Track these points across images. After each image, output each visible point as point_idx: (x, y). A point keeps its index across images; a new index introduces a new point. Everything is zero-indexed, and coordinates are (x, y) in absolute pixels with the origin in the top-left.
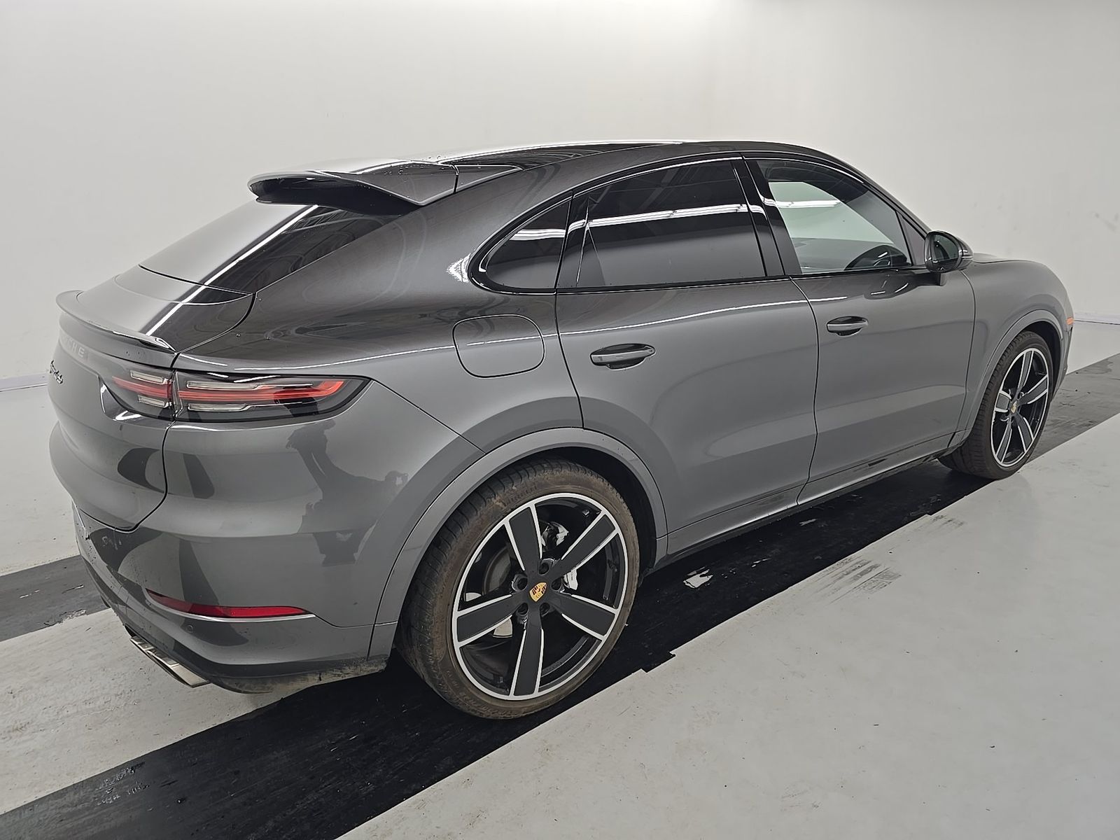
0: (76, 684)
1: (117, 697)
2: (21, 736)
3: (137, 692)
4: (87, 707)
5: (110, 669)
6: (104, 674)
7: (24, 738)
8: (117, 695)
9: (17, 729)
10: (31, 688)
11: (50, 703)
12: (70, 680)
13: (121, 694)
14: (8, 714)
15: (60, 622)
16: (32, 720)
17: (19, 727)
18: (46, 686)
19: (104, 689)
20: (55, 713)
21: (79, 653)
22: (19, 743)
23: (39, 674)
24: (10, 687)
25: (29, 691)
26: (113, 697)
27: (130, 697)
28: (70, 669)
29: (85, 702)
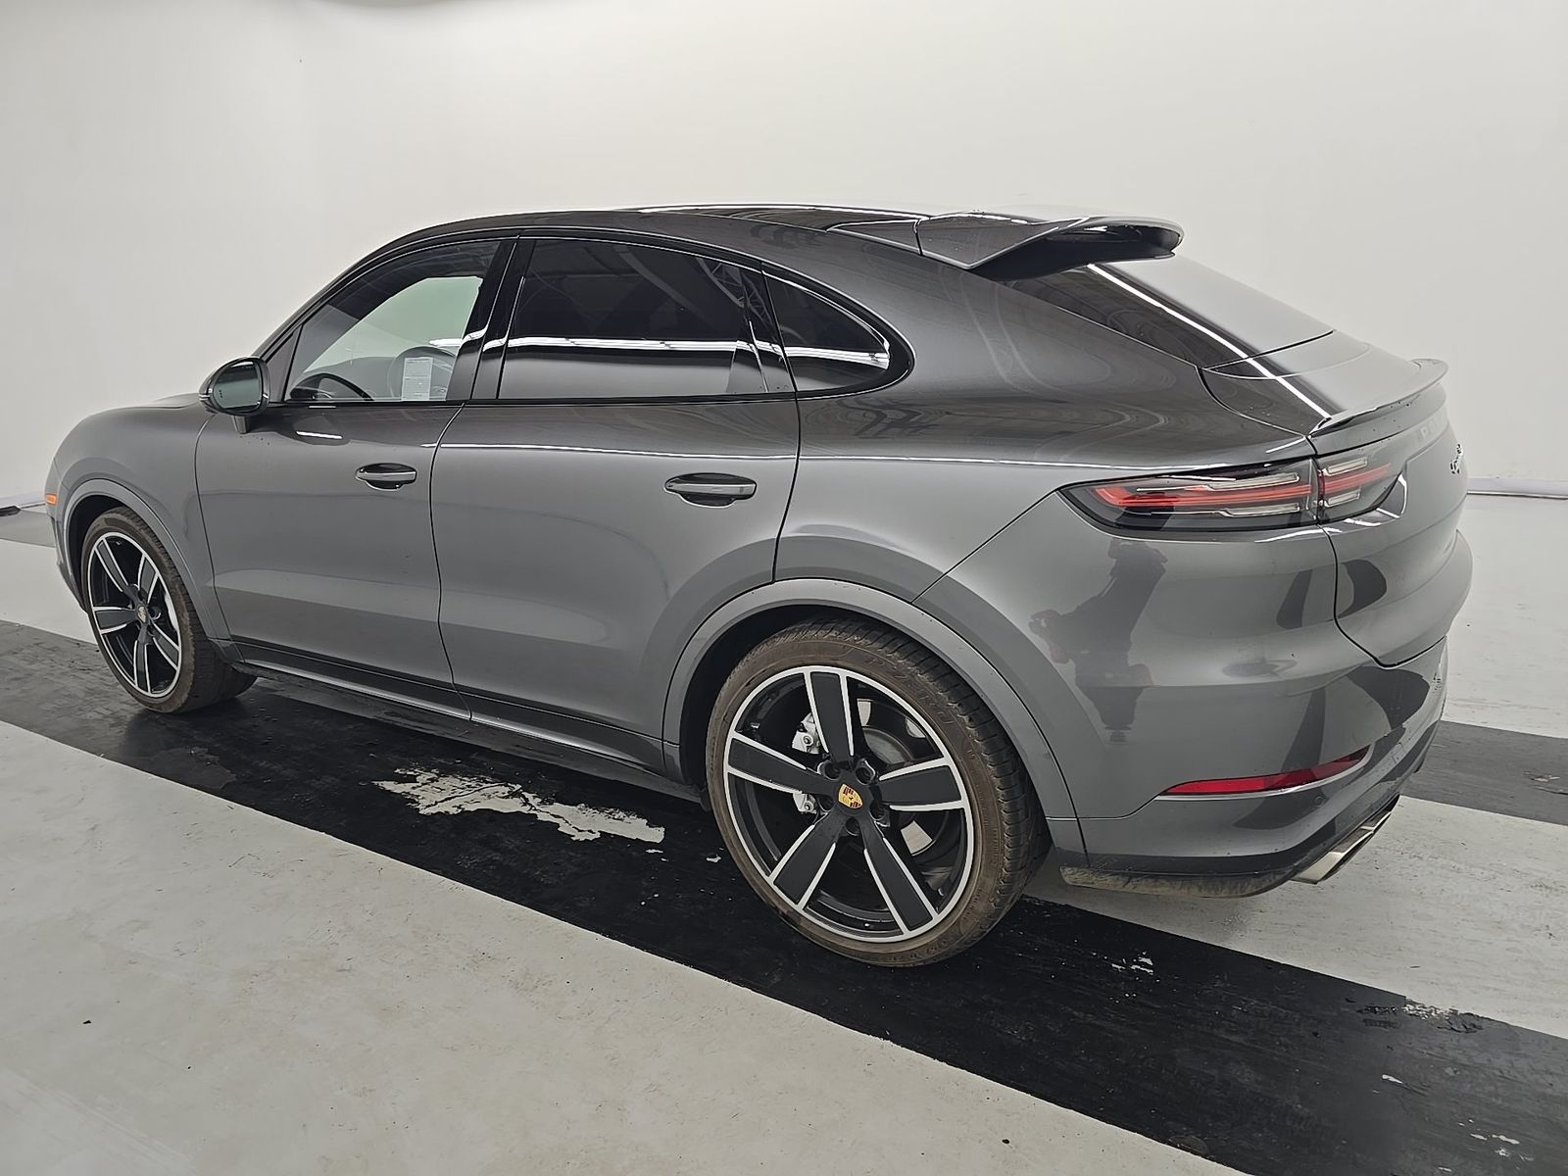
0: (1463, 897)
1: (1421, 855)
2: (1542, 879)
3: (1397, 849)
4: (1458, 866)
5: (1413, 890)
6: (1425, 888)
7: (1540, 875)
8: (1421, 858)
9: (1547, 887)
10: (1523, 926)
11: (1499, 892)
12: (1469, 906)
13: (1415, 856)
14: (1556, 910)
15: (1455, 1012)
16: (1527, 888)
17: (1543, 888)
18: (1502, 917)
19: (1431, 873)
20: (1497, 879)
21: (1443, 937)
22: (1545, 872)
23: (1509, 940)
24: (1553, 945)
25: (1526, 924)
26: (1425, 858)
27: (1407, 848)
28: (1463, 920)
29: (1459, 871)
